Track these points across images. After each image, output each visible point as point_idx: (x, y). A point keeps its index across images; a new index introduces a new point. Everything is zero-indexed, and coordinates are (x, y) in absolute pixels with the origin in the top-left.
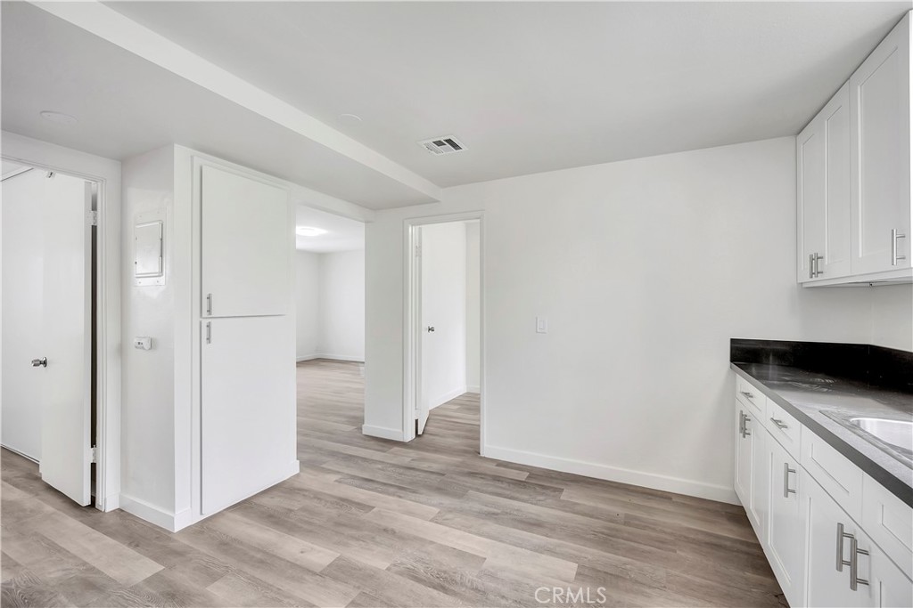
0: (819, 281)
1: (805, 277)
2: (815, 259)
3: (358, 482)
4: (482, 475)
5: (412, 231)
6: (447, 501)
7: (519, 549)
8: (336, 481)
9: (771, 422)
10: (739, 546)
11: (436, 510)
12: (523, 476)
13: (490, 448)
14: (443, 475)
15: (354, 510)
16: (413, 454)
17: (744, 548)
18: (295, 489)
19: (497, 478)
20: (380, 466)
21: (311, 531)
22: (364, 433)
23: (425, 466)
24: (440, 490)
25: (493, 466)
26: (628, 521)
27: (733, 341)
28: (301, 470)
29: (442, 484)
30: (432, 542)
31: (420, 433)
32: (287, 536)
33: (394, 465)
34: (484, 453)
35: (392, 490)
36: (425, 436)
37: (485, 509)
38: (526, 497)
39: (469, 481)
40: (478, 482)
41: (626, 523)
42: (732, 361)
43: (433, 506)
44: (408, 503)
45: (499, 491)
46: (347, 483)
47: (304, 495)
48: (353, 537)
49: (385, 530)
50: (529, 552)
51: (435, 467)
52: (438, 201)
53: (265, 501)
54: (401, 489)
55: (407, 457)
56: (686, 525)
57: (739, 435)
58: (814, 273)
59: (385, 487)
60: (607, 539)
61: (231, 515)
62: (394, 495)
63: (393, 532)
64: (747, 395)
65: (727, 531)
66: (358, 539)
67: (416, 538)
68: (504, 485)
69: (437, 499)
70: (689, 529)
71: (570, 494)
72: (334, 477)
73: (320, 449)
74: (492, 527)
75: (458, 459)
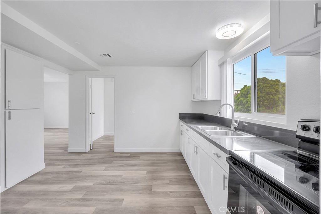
0: (195, 100)
1: (192, 99)
2: (194, 95)
3: (73, 166)
4: (116, 157)
5: (89, 79)
6: (107, 165)
7: (131, 172)
8: (63, 167)
9: (186, 130)
10: (180, 160)
11: (104, 168)
12: (129, 155)
13: (117, 149)
14: (103, 159)
15: (74, 174)
16: (90, 155)
17: (181, 160)
18: (46, 173)
19: (121, 157)
20: (79, 160)
21: (60, 182)
22: (68, 152)
23: (96, 157)
24: (103, 163)
25: (119, 154)
26: (157, 160)
27: (179, 114)
28: (46, 167)
29: (103, 161)
30: (106, 176)
31: (91, 148)
32: (50, 186)
33: (84, 159)
34: (115, 151)
35: (86, 166)
36: (93, 149)
37: (119, 165)
38: (131, 160)
39: (112, 159)
40: (115, 159)
41: (157, 161)
42: (179, 118)
43: (103, 167)
44: (94, 168)
45: (123, 160)
46: (67, 167)
47: (51, 174)
48: (77, 180)
49: (89, 176)
50: (134, 171)
51: (100, 157)
52: (99, 71)
53: (34, 178)
54: (90, 165)
55: (89, 156)
56: (170, 158)
57: (180, 135)
58: (194, 98)
59: (83, 166)
60: (152, 165)
61: (20, 186)
62: (88, 167)
63: (92, 176)
64: (182, 126)
65: (178, 158)
66: (80, 180)
67: (100, 176)
68: (124, 158)
69: (103, 165)
70: (171, 159)
71: (142, 157)
72: (62, 166)
73: (51, 159)
74: (122, 168)
75: (107, 154)
